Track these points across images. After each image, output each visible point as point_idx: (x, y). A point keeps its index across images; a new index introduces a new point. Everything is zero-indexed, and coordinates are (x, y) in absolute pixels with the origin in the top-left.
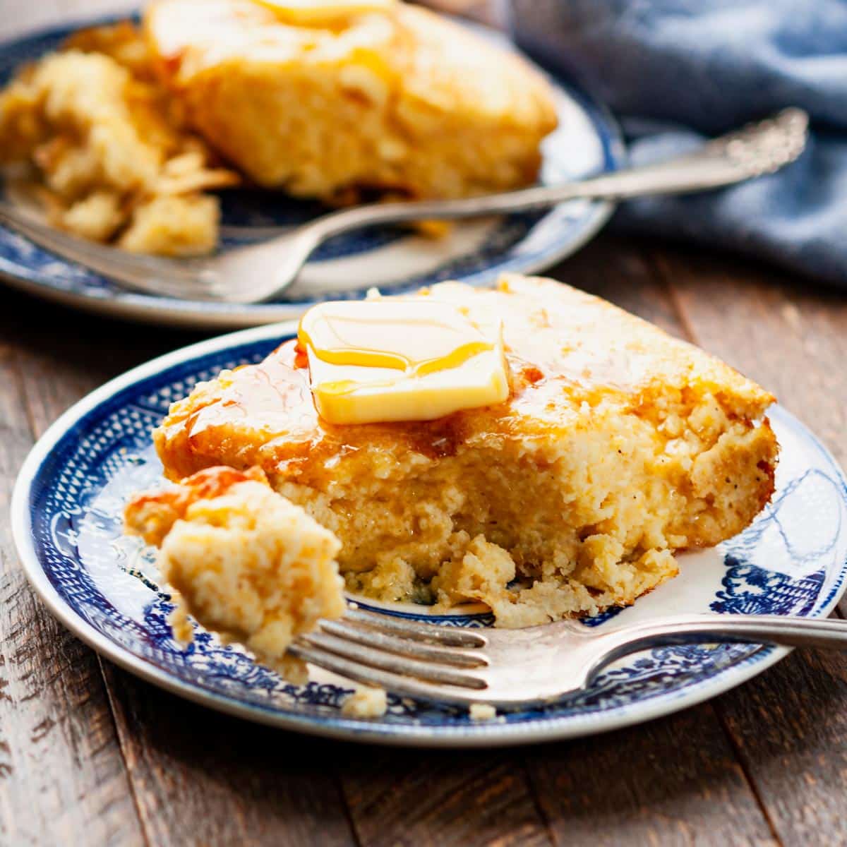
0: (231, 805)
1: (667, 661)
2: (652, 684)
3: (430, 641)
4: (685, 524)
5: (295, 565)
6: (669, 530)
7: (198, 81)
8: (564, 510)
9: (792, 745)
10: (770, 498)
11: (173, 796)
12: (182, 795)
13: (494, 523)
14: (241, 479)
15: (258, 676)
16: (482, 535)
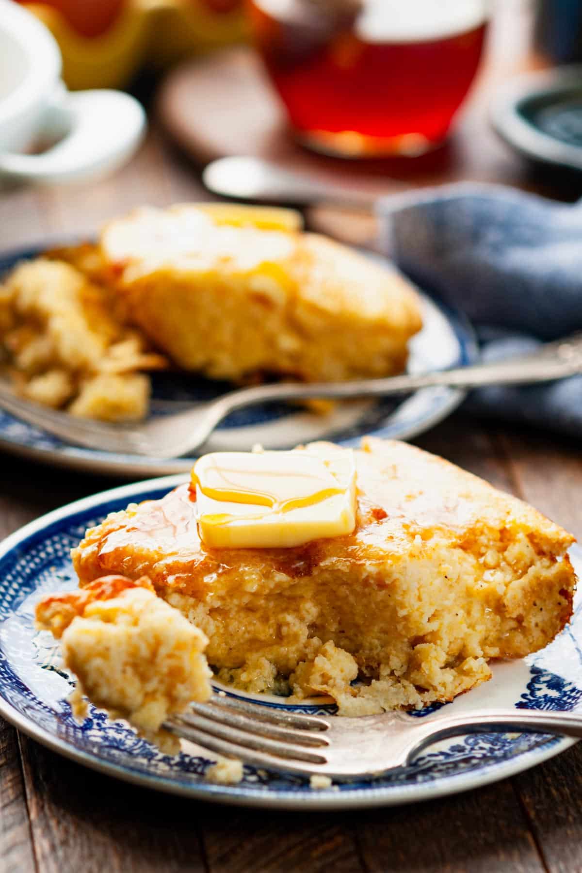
0: (111, 852)
1: (476, 747)
2: (462, 765)
3: (284, 725)
4: (499, 639)
5: (170, 656)
6: (484, 642)
7: (137, 285)
8: (398, 622)
9: (575, 819)
10: (569, 619)
11: (65, 843)
12: (71, 842)
13: (343, 632)
14: (132, 586)
15: (142, 749)
16: (331, 641)
